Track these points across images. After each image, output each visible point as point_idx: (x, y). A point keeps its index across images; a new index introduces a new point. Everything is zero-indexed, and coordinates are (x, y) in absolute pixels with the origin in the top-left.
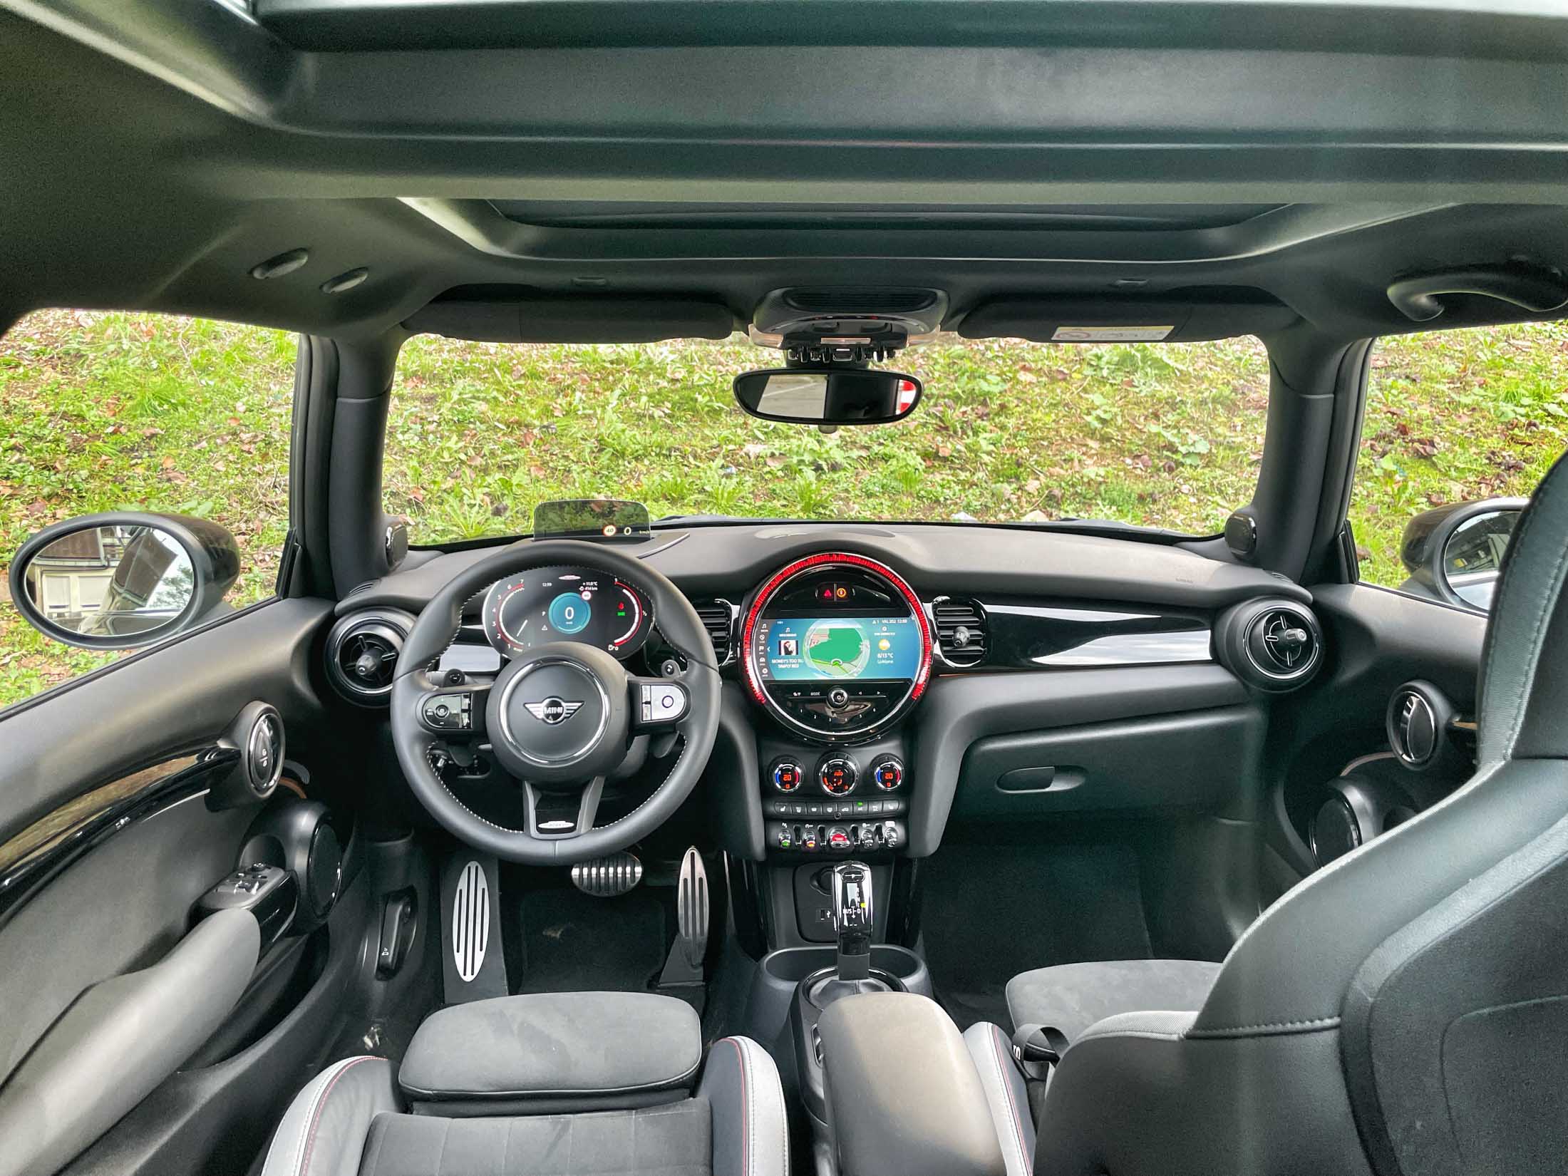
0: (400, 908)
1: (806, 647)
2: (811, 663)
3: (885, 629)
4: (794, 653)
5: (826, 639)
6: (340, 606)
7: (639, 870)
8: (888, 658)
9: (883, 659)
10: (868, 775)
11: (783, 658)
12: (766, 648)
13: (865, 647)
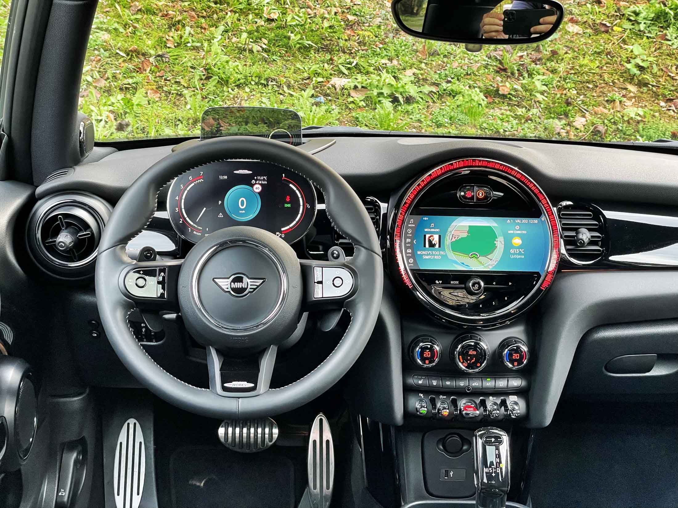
0: (75, 455)
1: (448, 241)
2: (451, 255)
3: (517, 227)
4: (437, 246)
5: (465, 235)
6: (40, 190)
7: (276, 431)
8: (520, 254)
9: (514, 254)
10: (497, 355)
11: (428, 250)
12: (412, 241)
13: (500, 243)
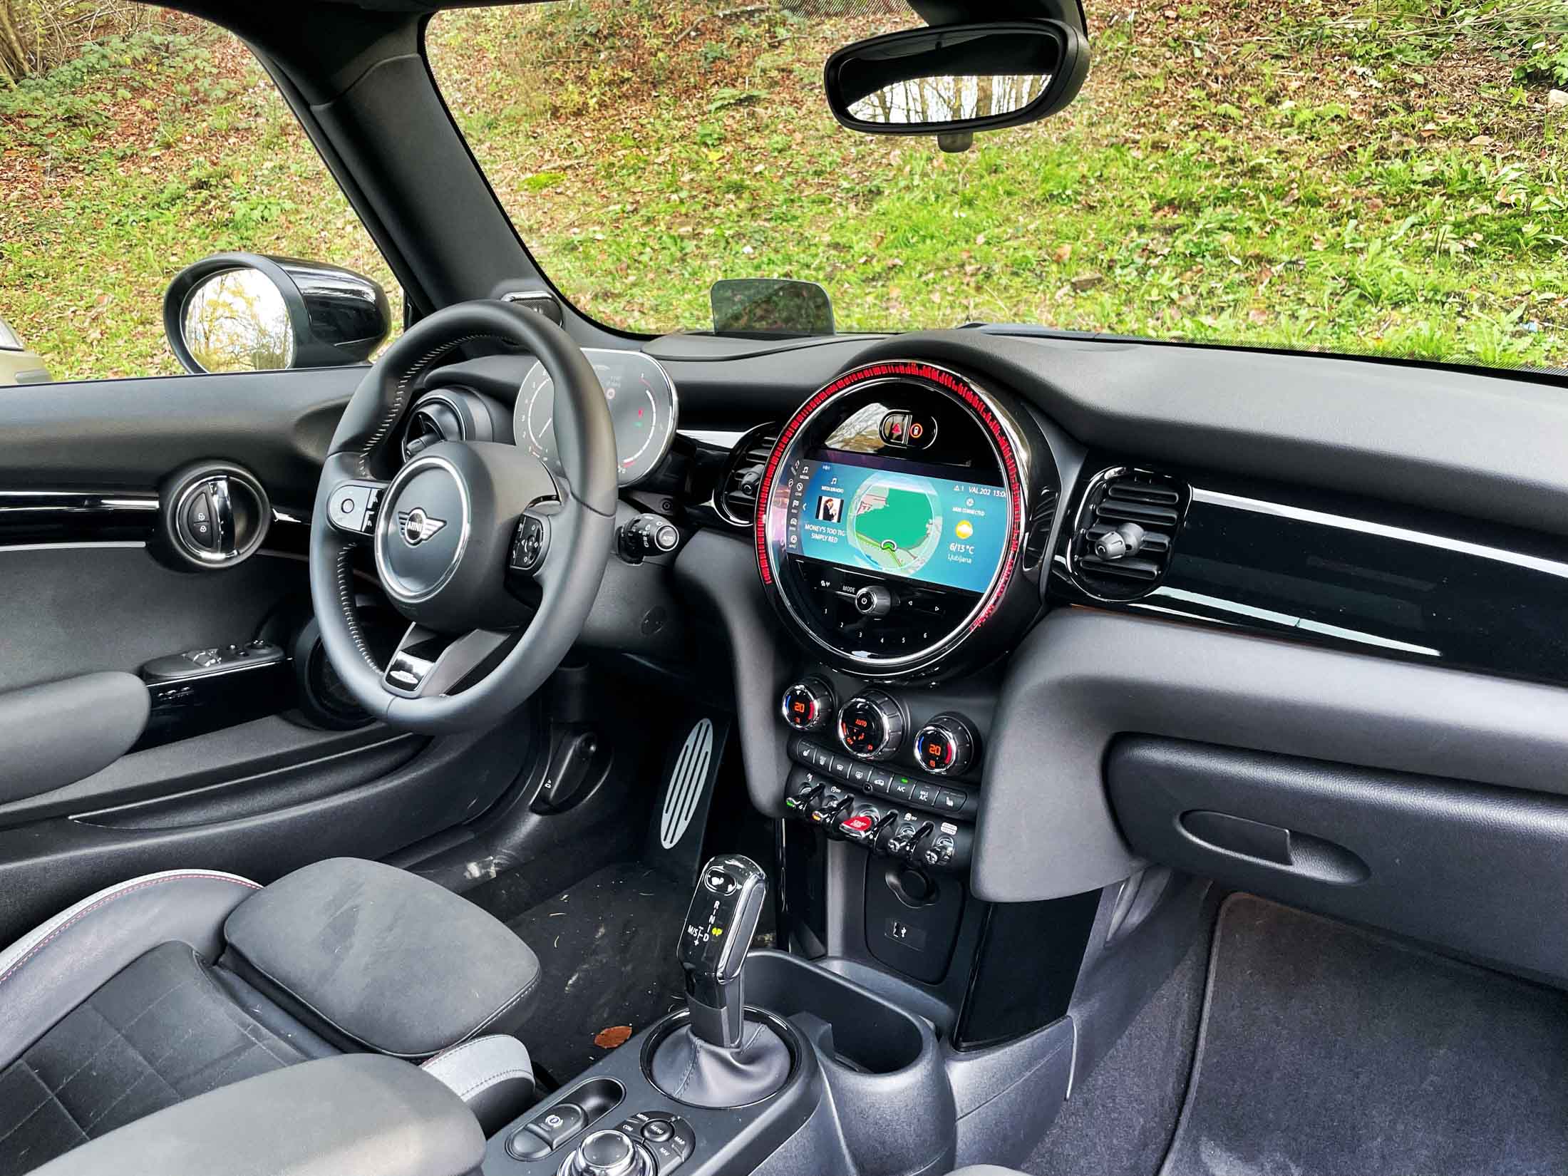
0: (577, 742)
1: (852, 514)
2: (855, 540)
3: (970, 502)
4: (835, 520)
5: (880, 505)
8: (966, 554)
9: (957, 553)
10: (904, 740)
11: (820, 524)
12: (801, 504)
13: (935, 528)
